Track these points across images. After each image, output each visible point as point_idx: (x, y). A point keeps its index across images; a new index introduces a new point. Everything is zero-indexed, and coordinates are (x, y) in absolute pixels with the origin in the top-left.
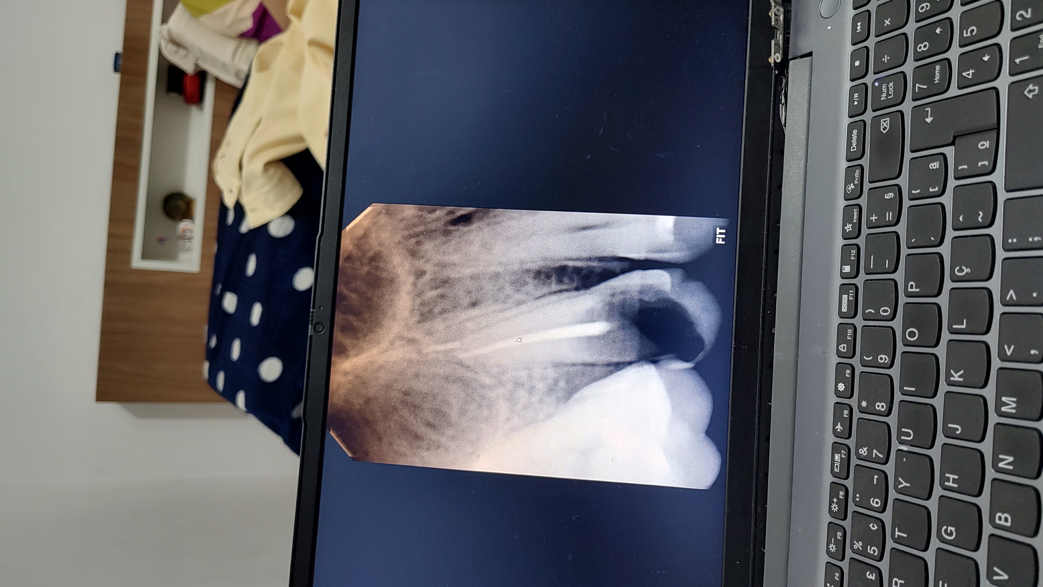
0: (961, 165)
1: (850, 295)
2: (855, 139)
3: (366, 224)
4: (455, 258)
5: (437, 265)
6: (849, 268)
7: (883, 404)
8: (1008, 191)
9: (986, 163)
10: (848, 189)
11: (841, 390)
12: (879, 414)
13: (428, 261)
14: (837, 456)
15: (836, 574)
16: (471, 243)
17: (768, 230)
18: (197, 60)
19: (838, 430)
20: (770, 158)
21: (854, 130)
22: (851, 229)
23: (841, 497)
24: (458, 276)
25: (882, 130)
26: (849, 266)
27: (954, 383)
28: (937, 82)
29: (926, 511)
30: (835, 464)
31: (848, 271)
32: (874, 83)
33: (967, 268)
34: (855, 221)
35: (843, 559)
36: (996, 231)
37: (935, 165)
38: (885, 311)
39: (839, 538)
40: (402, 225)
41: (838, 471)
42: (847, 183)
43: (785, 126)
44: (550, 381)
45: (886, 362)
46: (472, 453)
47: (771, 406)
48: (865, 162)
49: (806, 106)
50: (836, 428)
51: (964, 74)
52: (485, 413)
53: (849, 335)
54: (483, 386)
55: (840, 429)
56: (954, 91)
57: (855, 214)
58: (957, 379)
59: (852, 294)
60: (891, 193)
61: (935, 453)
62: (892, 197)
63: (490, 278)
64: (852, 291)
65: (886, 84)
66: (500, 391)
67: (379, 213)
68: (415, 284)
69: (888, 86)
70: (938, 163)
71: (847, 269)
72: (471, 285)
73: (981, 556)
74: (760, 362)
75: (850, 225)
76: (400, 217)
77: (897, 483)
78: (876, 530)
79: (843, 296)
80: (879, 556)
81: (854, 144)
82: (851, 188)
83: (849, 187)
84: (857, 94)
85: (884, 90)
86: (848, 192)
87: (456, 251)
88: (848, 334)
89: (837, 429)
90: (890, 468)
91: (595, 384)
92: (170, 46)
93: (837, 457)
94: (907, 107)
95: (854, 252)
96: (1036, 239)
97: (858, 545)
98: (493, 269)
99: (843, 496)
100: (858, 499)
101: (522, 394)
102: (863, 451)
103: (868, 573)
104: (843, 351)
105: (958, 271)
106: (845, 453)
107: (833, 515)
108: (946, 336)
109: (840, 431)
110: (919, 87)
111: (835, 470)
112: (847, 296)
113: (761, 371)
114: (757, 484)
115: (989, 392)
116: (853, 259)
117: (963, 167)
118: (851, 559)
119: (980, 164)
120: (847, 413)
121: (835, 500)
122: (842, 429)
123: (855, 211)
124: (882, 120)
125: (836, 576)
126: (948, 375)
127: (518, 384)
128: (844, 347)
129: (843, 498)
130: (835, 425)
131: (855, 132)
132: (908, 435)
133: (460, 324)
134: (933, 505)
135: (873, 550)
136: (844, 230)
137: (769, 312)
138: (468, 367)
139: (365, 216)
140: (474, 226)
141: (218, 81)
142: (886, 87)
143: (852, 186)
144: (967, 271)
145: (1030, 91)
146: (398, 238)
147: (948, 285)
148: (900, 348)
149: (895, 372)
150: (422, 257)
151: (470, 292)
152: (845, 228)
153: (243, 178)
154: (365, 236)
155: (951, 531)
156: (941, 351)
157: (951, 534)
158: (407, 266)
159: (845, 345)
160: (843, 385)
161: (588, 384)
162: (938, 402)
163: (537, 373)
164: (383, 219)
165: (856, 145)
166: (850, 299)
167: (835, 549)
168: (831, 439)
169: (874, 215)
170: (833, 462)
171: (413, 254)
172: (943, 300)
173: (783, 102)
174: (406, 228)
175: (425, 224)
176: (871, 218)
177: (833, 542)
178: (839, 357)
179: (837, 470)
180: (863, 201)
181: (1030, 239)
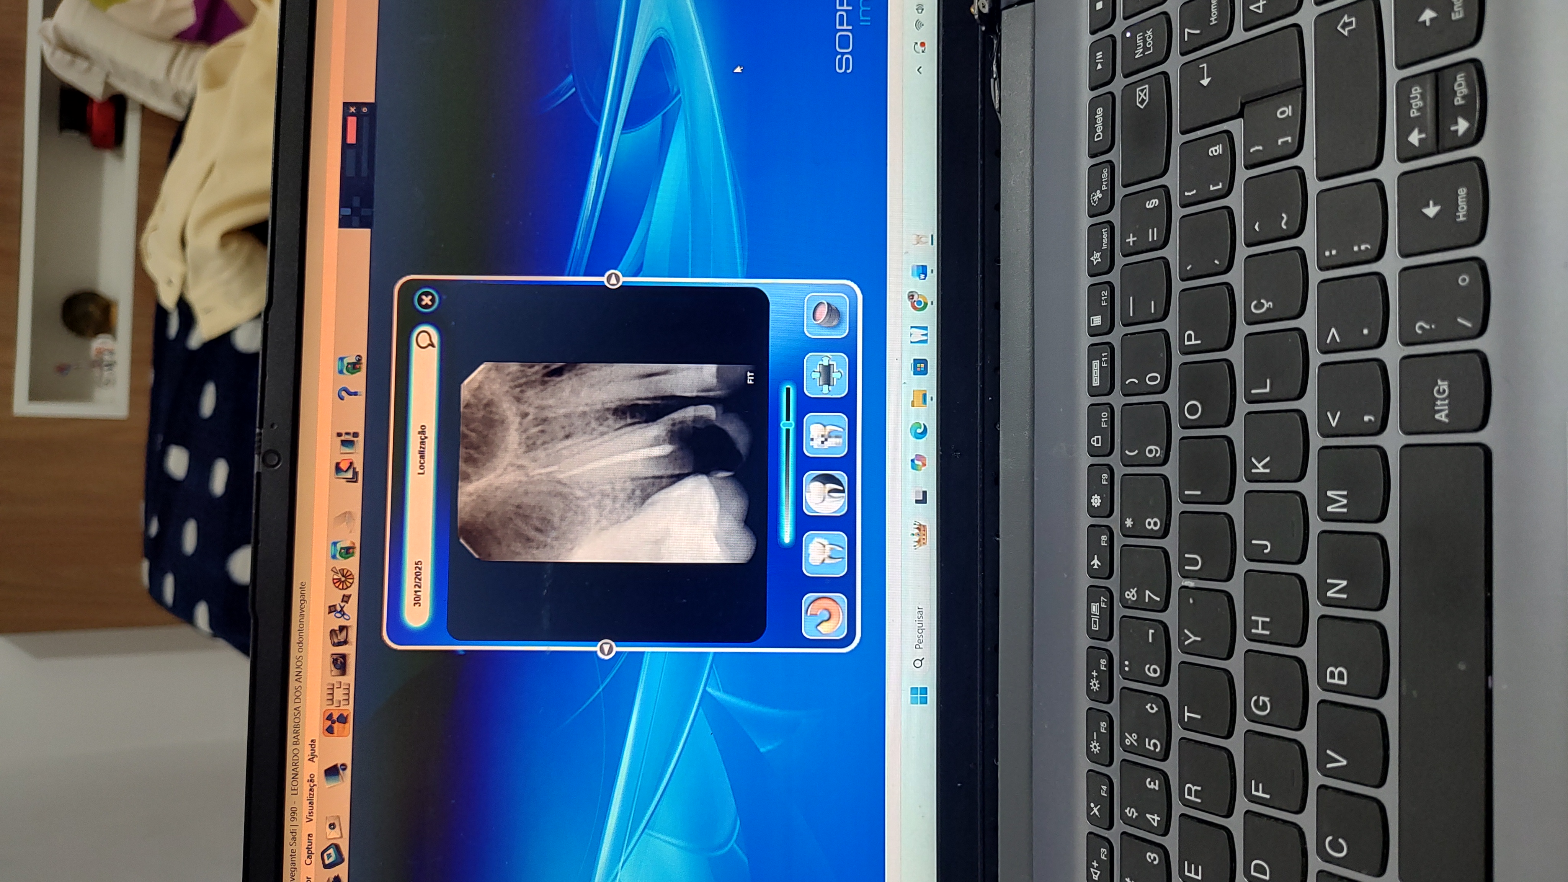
0: (1253, 146)
1: (1103, 359)
2: (1100, 122)
3: (480, 378)
4: (551, 402)
5: (537, 408)
6: (1100, 319)
7: (1155, 519)
8: (1321, 179)
9: (1289, 139)
10: (1093, 200)
11: (1096, 506)
12: (1152, 535)
13: (530, 405)
14: (1094, 606)
15: (1102, 787)
16: (563, 390)
17: (983, 273)
18: (107, 76)
19: (1094, 567)
20: (981, 162)
21: (1099, 109)
22: (1099, 260)
23: (1103, 668)
24: (554, 415)
25: (1138, 104)
26: (1100, 316)
27: (1257, 478)
28: (1214, 22)
29: (1226, 677)
30: (1093, 619)
31: (1098, 324)
32: (1124, 33)
33: (1267, 302)
34: (1105, 247)
35: (1111, 763)
36: (1308, 241)
37: (1216, 150)
38: (1153, 379)
39: (1103, 731)
40: (509, 378)
41: (1097, 629)
42: (1091, 191)
43: (1000, 112)
44: (629, 491)
45: (1157, 455)
46: (572, 549)
47: (998, 541)
48: (1116, 156)
49: (1029, 78)
50: (1092, 563)
51: (1251, 8)
52: (580, 518)
53: (1105, 421)
54: (578, 498)
55: (1098, 565)
56: (1238, 35)
57: (1105, 236)
58: (1262, 470)
59: (1106, 359)
60: (1154, 199)
61: (1236, 587)
62: (1156, 205)
63: (579, 416)
64: (1106, 354)
65: (1141, 34)
66: (591, 501)
67: (490, 370)
68: (520, 424)
69: (1146, 35)
70: (1221, 145)
71: (1097, 321)
72: (565, 422)
73: (1308, 736)
74: (980, 475)
75: (1098, 254)
76: (506, 372)
77: (1182, 637)
78: (1157, 711)
79: (1093, 362)
80: (1163, 753)
81: (1099, 130)
82: (1098, 197)
83: (1094, 196)
84: (1101, 53)
85: (1140, 42)
86: (1093, 204)
87: (552, 396)
88: (1103, 420)
89: (1094, 565)
90: (1171, 617)
91: (663, 491)
92: (59, 54)
93: (1095, 608)
94: (1174, 65)
95: (1106, 294)
96: (1363, 247)
97: (1131, 739)
98: (581, 409)
99: (1105, 666)
100: (1127, 669)
101: (608, 502)
102: (1131, 595)
103: (1149, 780)
104: (1096, 445)
105: (1256, 307)
106: (1106, 600)
107: (1093, 697)
108: (1242, 407)
109: (1097, 567)
110: (1189, 33)
111: (1093, 628)
112: (1098, 361)
113: (983, 489)
114: (983, 662)
115: (1308, 486)
116: (1105, 304)
117: (1257, 148)
118: (1124, 762)
119: (1280, 141)
120: (1106, 539)
121: (1094, 674)
122: (1100, 564)
123: (1105, 231)
124: (1138, 89)
125: (1103, 790)
126: (1249, 466)
127: (604, 495)
128: (1098, 439)
129: (1105, 669)
130: (1090, 559)
131: (1100, 111)
132: (1194, 562)
133: (558, 451)
134: (1236, 666)
135: (1153, 744)
136: (1090, 262)
137: (990, 398)
138: (566, 484)
139: (479, 373)
140: (564, 377)
141: (146, 111)
142: (1141, 37)
143: (1099, 195)
144: (1268, 306)
145: (1345, 25)
146: (506, 388)
147: (1242, 329)
148: (1177, 433)
149: (1171, 470)
150: (526, 402)
151: (563, 428)
152: (1092, 259)
153: (189, 261)
154: (479, 388)
155: (1264, 702)
156: (1236, 431)
157: (1263, 708)
158: (514, 409)
159: (1100, 437)
160: (1099, 497)
161: (657, 492)
162: (1236, 509)
163: (618, 486)
164: (493, 374)
165: (1101, 132)
166: (1103, 365)
167: (1099, 748)
168: (1084, 581)
169: (1131, 235)
170: (1089, 615)
171: (518, 400)
172: (1236, 354)
173: (995, 76)
174: (512, 381)
175: (527, 376)
176: (1127, 240)
177: (1095, 738)
178: (1091, 456)
179: (1095, 628)
180: (1114, 215)
181: (1356, 249)
